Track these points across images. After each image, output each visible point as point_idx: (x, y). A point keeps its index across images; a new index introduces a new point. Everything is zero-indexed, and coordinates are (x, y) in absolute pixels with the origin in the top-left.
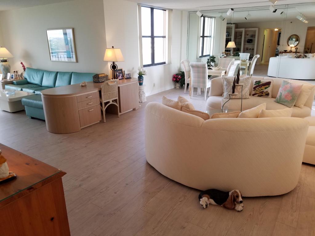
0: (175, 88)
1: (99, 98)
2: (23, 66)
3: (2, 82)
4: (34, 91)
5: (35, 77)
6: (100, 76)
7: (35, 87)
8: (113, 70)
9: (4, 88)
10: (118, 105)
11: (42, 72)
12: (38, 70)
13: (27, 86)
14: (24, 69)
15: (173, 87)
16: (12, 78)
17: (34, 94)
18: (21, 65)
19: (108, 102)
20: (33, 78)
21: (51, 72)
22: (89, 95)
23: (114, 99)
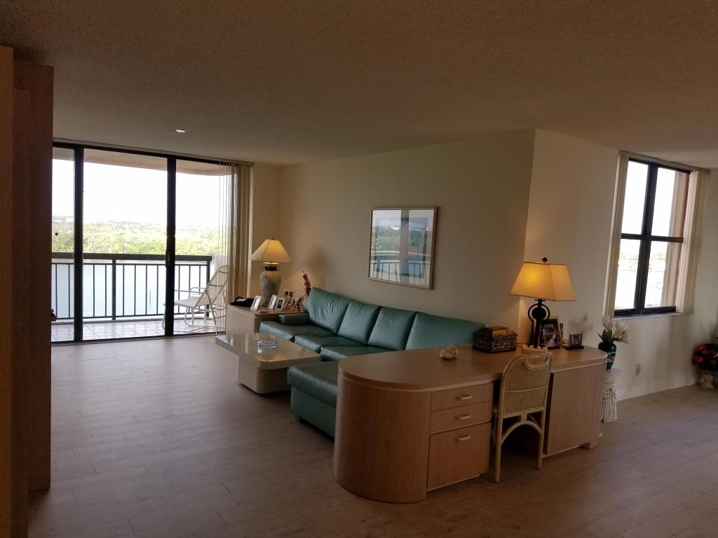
0: (699, 384)
1: (490, 403)
2: (307, 284)
3: (256, 315)
4: (318, 346)
5: (327, 311)
6: (494, 333)
7: (322, 337)
8: (535, 321)
9: (257, 329)
10: (541, 431)
11: (344, 301)
12: (336, 297)
13: (304, 329)
14: (308, 290)
15: (692, 382)
16: (279, 307)
17: (318, 355)
18: (303, 281)
19: (517, 419)
20: (322, 311)
21: (365, 304)
22: (463, 393)
23: (533, 410)
